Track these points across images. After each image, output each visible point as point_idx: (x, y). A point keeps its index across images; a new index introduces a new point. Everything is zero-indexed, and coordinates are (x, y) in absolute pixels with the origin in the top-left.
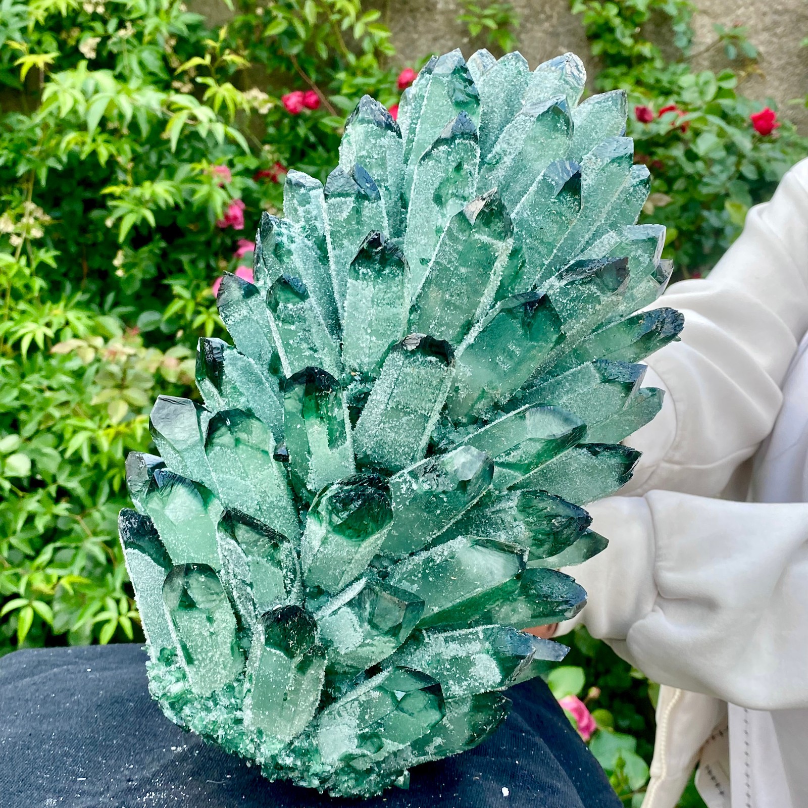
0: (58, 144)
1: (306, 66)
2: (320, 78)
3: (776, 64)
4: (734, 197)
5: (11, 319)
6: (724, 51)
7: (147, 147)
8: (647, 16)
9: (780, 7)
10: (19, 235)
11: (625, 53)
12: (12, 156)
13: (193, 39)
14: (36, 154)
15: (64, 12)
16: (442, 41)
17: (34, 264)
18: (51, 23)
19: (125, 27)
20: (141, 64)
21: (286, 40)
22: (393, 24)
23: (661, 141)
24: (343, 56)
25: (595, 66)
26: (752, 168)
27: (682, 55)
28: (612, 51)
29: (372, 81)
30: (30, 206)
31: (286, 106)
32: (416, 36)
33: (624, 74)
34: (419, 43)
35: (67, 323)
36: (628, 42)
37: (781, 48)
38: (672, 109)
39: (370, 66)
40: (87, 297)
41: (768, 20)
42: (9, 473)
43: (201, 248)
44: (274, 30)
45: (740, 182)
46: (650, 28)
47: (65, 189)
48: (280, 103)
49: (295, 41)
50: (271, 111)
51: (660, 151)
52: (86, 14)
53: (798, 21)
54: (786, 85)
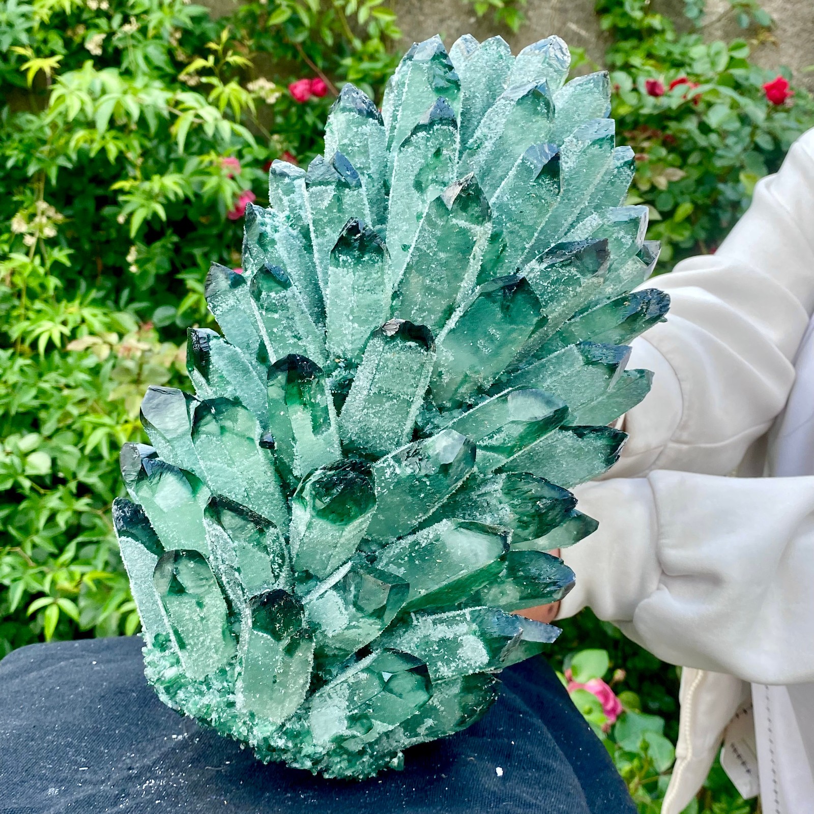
0: (67, 143)
1: (312, 53)
2: (327, 65)
3: (791, 30)
4: (748, 169)
5: (28, 319)
6: (736, 20)
7: (155, 142)
10: (32, 234)
11: (635, 26)
12: (22, 156)
13: (198, 32)
14: (46, 153)
15: (68, 10)
16: (449, 22)
17: (48, 263)
18: (56, 21)
19: (130, 22)
20: (147, 59)
21: (290, 27)
22: (398, 7)
23: (673, 115)
24: (349, 42)
25: (606, 41)
26: (768, 138)
27: (693, 26)
28: (622, 24)
29: (379, 65)
30: (42, 205)
31: (293, 94)
32: (422, 18)
33: (635, 48)
34: (425, 25)
35: (83, 321)
36: (638, 14)
37: (795, 14)
38: (683, 81)
39: (377, 51)
40: (101, 294)
42: (30, 471)
43: (213, 241)
44: (278, 19)
45: (755, 153)
47: (77, 186)
48: (287, 92)
49: (301, 29)
50: (278, 101)
51: (673, 125)
52: (90, 10)
54: (801, 52)
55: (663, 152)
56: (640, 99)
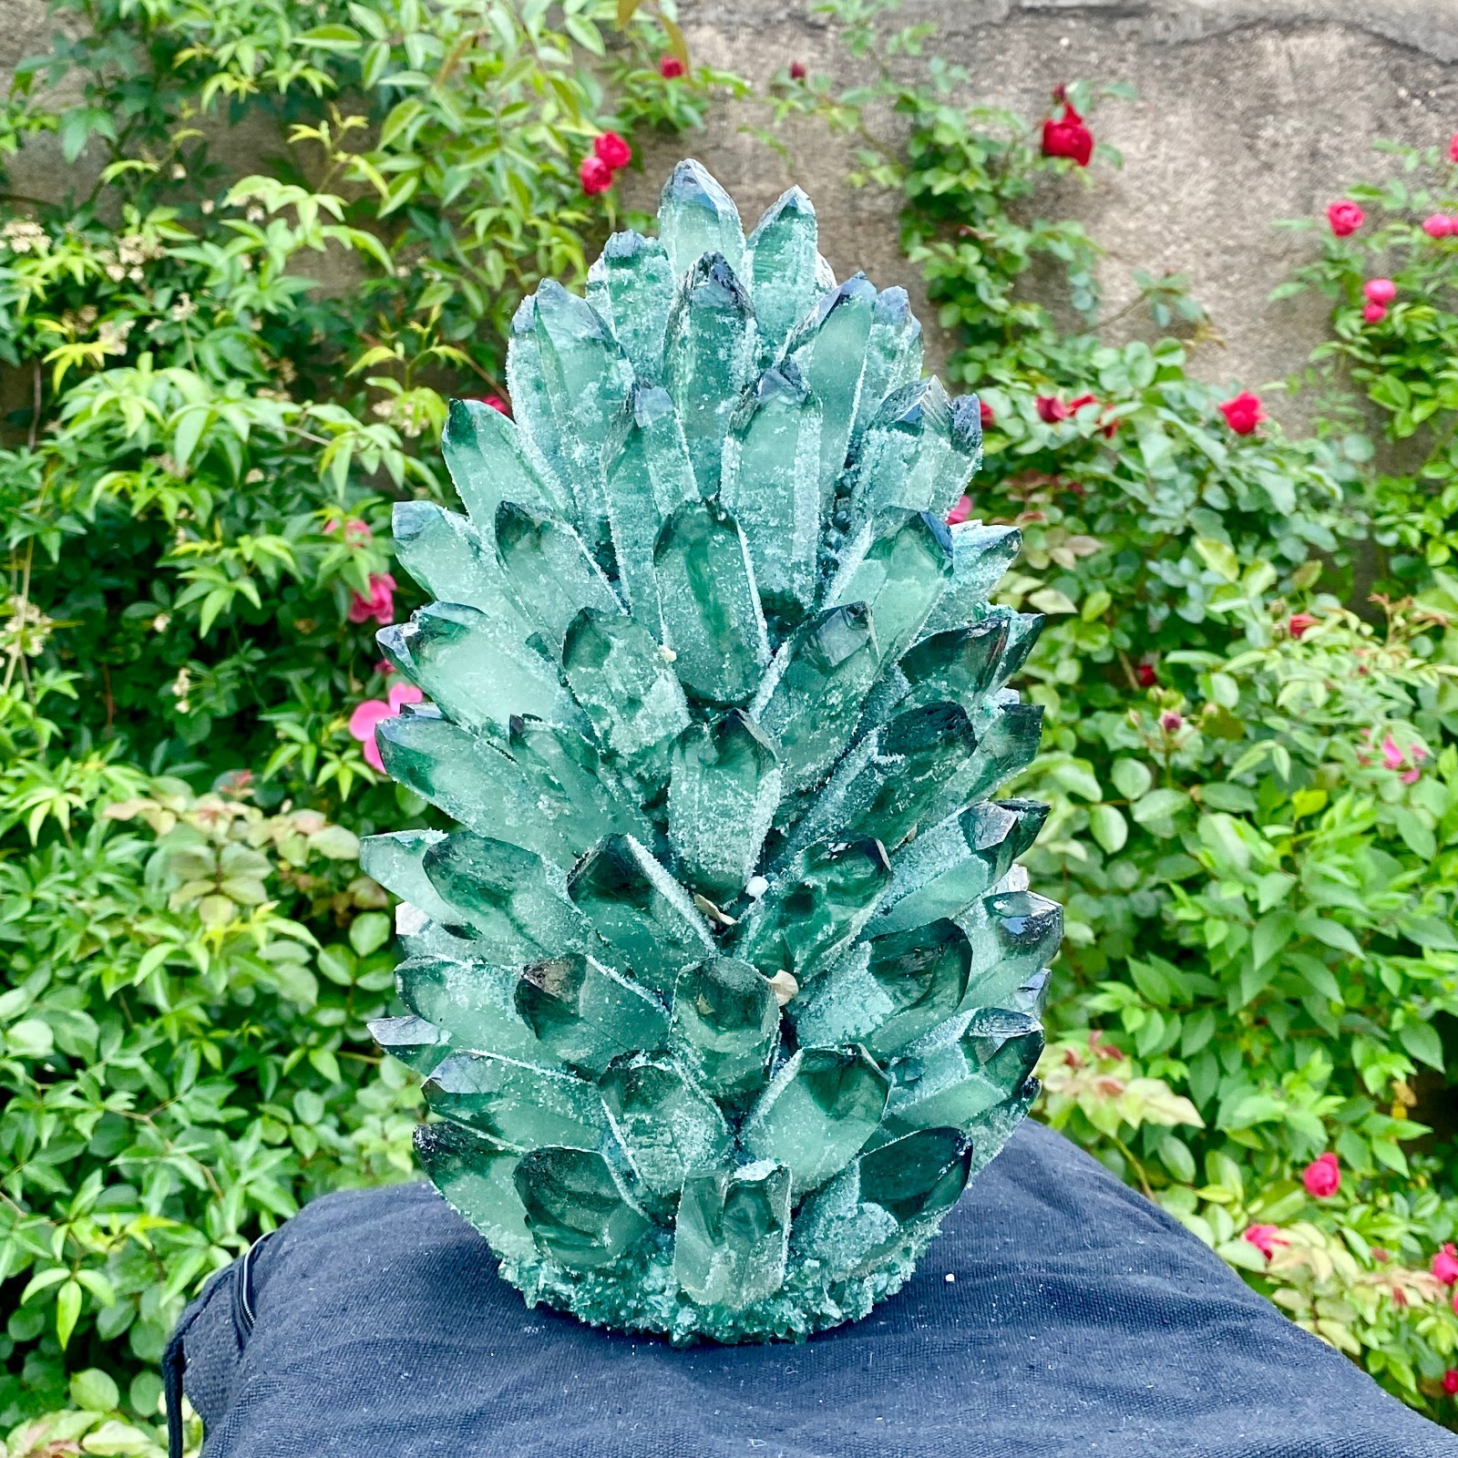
3: (1233, 331)
4: (1203, 534)
6: (1150, 314)
8: (1026, 263)
9: (1231, 243)
11: (994, 322)
14: (36, 511)
15: (79, 278)
17: (38, 699)
19: (181, 303)
20: (221, 357)
21: (454, 314)
25: (946, 344)
26: (1219, 490)
27: (1084, 322)
28: (974, 318)
33: (998, 356)
35: (102, 790)
36: (1000, 304)
37: (1237, 306)
38: (1087, 400)
41: (1215, 262)
42: (14, 1052)
43: (320, 658)
44: (433, 300)
45: (1206, 513)
46: (1029, 282)
49: (465, 316)
51: (1078, 467)
52: (111, 282)
53: (1261, 263)
54: (1250, 364)
55: (1058, 513)
56: (1026, 428)
